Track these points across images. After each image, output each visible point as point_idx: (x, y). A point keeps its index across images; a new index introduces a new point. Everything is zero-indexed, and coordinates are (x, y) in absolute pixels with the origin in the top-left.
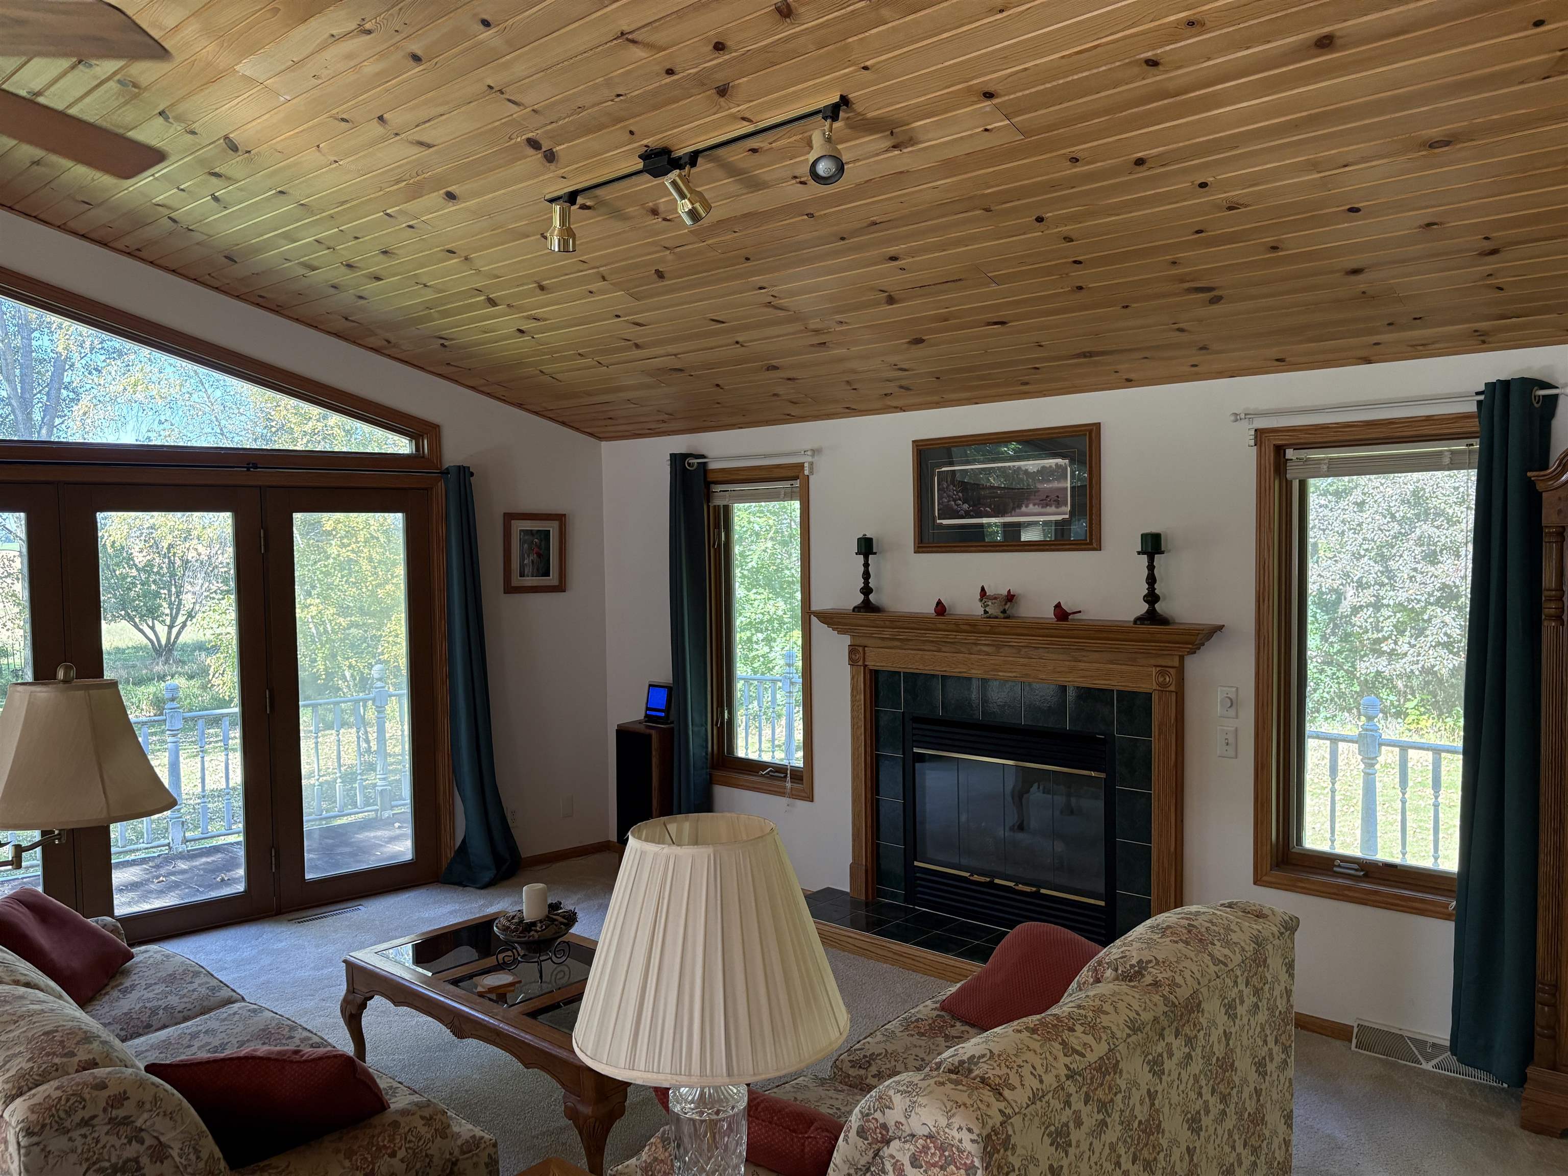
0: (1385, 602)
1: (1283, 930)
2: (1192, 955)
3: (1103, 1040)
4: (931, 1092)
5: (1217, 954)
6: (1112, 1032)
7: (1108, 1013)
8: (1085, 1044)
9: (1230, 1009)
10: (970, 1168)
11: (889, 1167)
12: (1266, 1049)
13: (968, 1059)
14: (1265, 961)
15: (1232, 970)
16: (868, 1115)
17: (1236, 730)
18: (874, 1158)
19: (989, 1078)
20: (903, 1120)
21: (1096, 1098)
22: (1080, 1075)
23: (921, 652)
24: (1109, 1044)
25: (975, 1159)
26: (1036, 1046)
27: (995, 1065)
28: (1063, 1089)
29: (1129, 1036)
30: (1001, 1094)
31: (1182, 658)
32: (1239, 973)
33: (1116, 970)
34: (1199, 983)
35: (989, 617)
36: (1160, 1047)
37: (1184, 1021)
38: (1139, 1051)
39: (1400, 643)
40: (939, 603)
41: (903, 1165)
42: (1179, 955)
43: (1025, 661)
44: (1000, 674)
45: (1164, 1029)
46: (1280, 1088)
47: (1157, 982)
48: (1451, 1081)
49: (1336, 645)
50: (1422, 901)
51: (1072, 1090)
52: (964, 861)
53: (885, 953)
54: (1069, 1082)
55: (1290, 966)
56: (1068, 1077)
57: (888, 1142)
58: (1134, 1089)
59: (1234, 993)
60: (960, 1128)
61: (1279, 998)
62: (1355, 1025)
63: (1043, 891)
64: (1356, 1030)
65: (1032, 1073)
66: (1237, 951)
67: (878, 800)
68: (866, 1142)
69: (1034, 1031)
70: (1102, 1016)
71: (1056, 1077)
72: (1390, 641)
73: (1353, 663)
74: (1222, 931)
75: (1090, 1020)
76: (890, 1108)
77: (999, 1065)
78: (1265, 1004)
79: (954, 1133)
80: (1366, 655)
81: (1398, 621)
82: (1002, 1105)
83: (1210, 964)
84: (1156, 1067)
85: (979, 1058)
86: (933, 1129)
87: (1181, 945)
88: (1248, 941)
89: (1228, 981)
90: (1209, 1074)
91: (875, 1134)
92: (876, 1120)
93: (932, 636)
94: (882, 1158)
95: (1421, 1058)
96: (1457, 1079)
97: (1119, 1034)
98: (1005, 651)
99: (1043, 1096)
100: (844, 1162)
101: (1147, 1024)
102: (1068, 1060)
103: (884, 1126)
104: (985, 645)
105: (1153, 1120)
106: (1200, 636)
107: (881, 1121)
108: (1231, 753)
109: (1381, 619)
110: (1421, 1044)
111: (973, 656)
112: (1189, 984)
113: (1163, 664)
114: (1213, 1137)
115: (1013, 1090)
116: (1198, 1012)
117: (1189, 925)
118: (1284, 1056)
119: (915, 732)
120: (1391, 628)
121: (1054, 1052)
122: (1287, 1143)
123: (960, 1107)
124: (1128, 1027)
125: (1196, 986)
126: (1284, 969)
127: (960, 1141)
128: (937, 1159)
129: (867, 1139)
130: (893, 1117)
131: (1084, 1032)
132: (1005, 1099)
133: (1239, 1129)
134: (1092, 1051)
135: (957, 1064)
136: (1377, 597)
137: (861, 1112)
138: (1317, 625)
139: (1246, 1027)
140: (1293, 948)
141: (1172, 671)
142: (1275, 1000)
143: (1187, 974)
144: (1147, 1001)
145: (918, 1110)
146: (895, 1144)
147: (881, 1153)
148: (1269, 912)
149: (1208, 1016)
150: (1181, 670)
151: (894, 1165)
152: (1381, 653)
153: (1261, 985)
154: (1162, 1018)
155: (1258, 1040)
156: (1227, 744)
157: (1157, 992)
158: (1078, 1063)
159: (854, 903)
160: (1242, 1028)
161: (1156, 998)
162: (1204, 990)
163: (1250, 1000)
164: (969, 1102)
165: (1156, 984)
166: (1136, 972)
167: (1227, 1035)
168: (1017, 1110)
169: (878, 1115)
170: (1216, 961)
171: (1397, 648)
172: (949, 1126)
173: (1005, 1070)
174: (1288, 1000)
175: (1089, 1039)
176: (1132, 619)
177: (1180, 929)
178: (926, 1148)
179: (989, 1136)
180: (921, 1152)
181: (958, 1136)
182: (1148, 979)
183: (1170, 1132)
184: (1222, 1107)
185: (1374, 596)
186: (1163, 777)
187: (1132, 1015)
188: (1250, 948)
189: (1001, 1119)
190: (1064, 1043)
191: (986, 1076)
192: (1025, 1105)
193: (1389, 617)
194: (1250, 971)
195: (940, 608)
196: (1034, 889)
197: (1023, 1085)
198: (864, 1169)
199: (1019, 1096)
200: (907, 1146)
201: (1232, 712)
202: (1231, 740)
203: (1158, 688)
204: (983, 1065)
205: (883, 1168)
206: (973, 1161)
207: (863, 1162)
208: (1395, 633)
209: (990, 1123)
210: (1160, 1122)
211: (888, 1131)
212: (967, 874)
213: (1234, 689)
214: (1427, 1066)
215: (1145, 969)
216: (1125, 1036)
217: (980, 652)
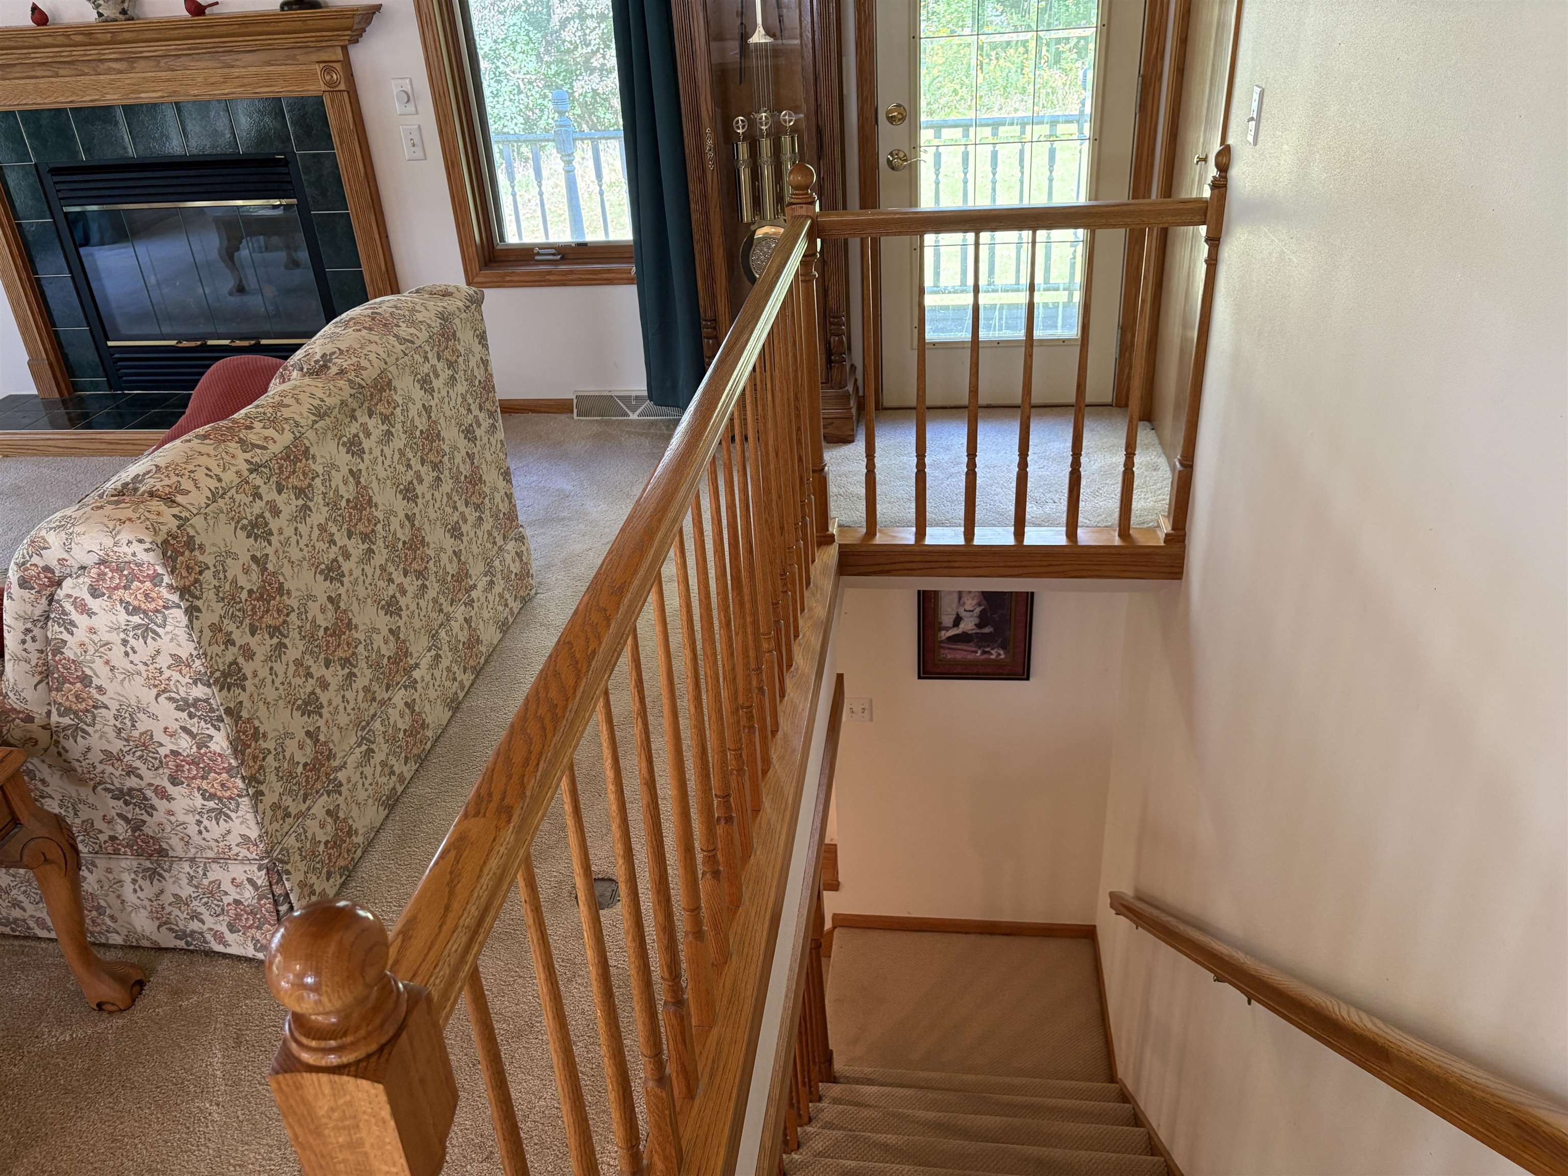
0: (588, 12)
1: (468, 304)
2: (376, 338)
3: (286, 431)
4: (87, 519)
5: (403, 334)
6: (295, 422)
7: (289, 406)
8: (266, 438)
9: (425, 383)
10: (154, 578)
11: (68, 607)
12: (471, 417)
13: (132, 479)
14: (454, 334)
15: (420, 347)
16: (24, 564)
17: (419, 126)
18: (50, 604)
19: (158, 490)
20: (66, 556)
21: (290, 486)
22: (265, 467)
23: (33, 81)
24: (293, 432)
25: (157, 567)
26: (210, 450)
27: (163, 477)
28: (247, 483)
29: (315, 422)
30: (174, 502)
31: (345, 49)
32: (427, 348)
33: (302, 369)
34: (386, 363)
35: (107, 21)
36: (354, 428)
37: (375, 400)
38: (329, 435)
39: (607, 57)
40: (35, 8)
41: (83, 599)
42: (363, 341)
43: (169, 74)
44: (142, 95)
45: (354, 410)
46: (492, 449)
47: (342, 370)
48: (653, 423)
49: (552, 66)
50: (609, 271)
51: (259, 481)
52: (167, 329)
53: (98, 446)
54: (254, 475)
55: (482, 338)
56: (251, 471)
57: (59, 584)
58: (333, 472)
59: (426, 368)
60: (130, 542)
61: (475, 368)
62: (574, 397)
63: (263, 342)
64: (575, 401)
65: (207, 475)
66: (424, 328)
67: (38, 280)
68: (33, 592)
69: (205, 437)
70: (282, 409)
71: (237, 473)
72: (599, 55)
73: (571, 83)
74: (407, 313)
75: (269, 415)
76: (46, 548)
77: (168, 476)
78: (462, 376)
79: (125, 549)
80: (581, 74)
81: (603, 33)
82: (176, 511)
83: (396, 343)
84: (354, 447)
85: (144, 474)
86: (101, 553)
87: (364, 332)
88: (434, 318)
89: (416, 357)
90: (415, 447)
91: (40, 579)
92: (35, 565)
93: (40, 55)
94: (58, 601)
95: (628, 412)
96: (657, 421)
97: (303, 422)
98: (140, 65)
99: (225, 493)
100: (16, 619)
101: (335, 408)
102: (248, 456)
103: (47, 569)
104: (116, 60)
105: (362, 496)
106: (357, 19)
107: (41, 564)
108: (419, 154)
109: (588, 31)
110: (626, 399)
111: (102, 77)
112: (376, 366)
113: (327, 59)
114: (431, 502)
115: (187, 494)
116: (390, 390)
117: (372, 313)
118: (491, 421)
119: (59, 187)
120: (598, 40)
121: (231, 450)
122: (509, 496)
123: (124, 523)
124: (313, 414)
125: (383, 366)
126: (477, 341)
127: (134, 554)
128: (118, 581)
129: (33, 588)
130: (51, 557)
131: (264, 427)
132: (179, 505)
133: (457, 491)
134: (275, 442)
135: (120, 488)
136: (580, 6)
137: (16, 564)
138: (532, 45)
139: (446, 400)
140: (482, 320)
141: (338, 66)
142: (472, 371)
143: (373, 357)
144: (332, 387)
145: (77, 539)
146: (68, 584)
147: (56, 597)
148: (454, 290)
149: (402, 393)
150: (347, 64)
151: (74, 603)
152: (592, 71)
153: (455, 358)
154: (350, 400)
155: (461, 409)
156: (414, 145)
157: (342, 379)
158: (259, 456)
159: (48, 404)
160: (442, 400)
161: (342, 383)
162: (393, 369)
163: (445, 374)
164: (134, 516)
165: (342, 372)
166: (321, 366)
167: (427, 409)
168: (195, 512)
169: (35, 559)
170: (401, 340)
171: (606, 62)
172: (116, 544)
173: (175, 479)
174: (486, 370)
175: (271, 432)
176: (278, 8)
177: (363, 318)
178: (102, 575)
179: (165, 542)
180: (98, 581)
181: (129, 551)
182: (334, 370)
183: (384, 504)
184: (435, 474)
185: (577, 5)
186: (357, 192)
187: (316, 402)
188: (436, 324)
189: (177, 523)
190: (241, 442)
191: (154, 489)
192: (205, 505)
193: (595, 28)
194: (440, 345)
195: (39, 16)
196: (253, 342)
197: (198, 488)
198: (42, 619)
199: (196, 499)
200: (81, 580)
201: (411, 108)
202: (417, 141)
203: (327, 89)
204: (149, 480)
205: (63, 610)
206: (155, 570)
207: (38, 611)
208: (602, 46)
209: (164, 529)
210: (371, 497)
211: (53, 573)
212: (173, 343)
213: (408, 81)
214: (634, 416)
215: (330, 361)
216: (310, 423)
217: (109, 71)
